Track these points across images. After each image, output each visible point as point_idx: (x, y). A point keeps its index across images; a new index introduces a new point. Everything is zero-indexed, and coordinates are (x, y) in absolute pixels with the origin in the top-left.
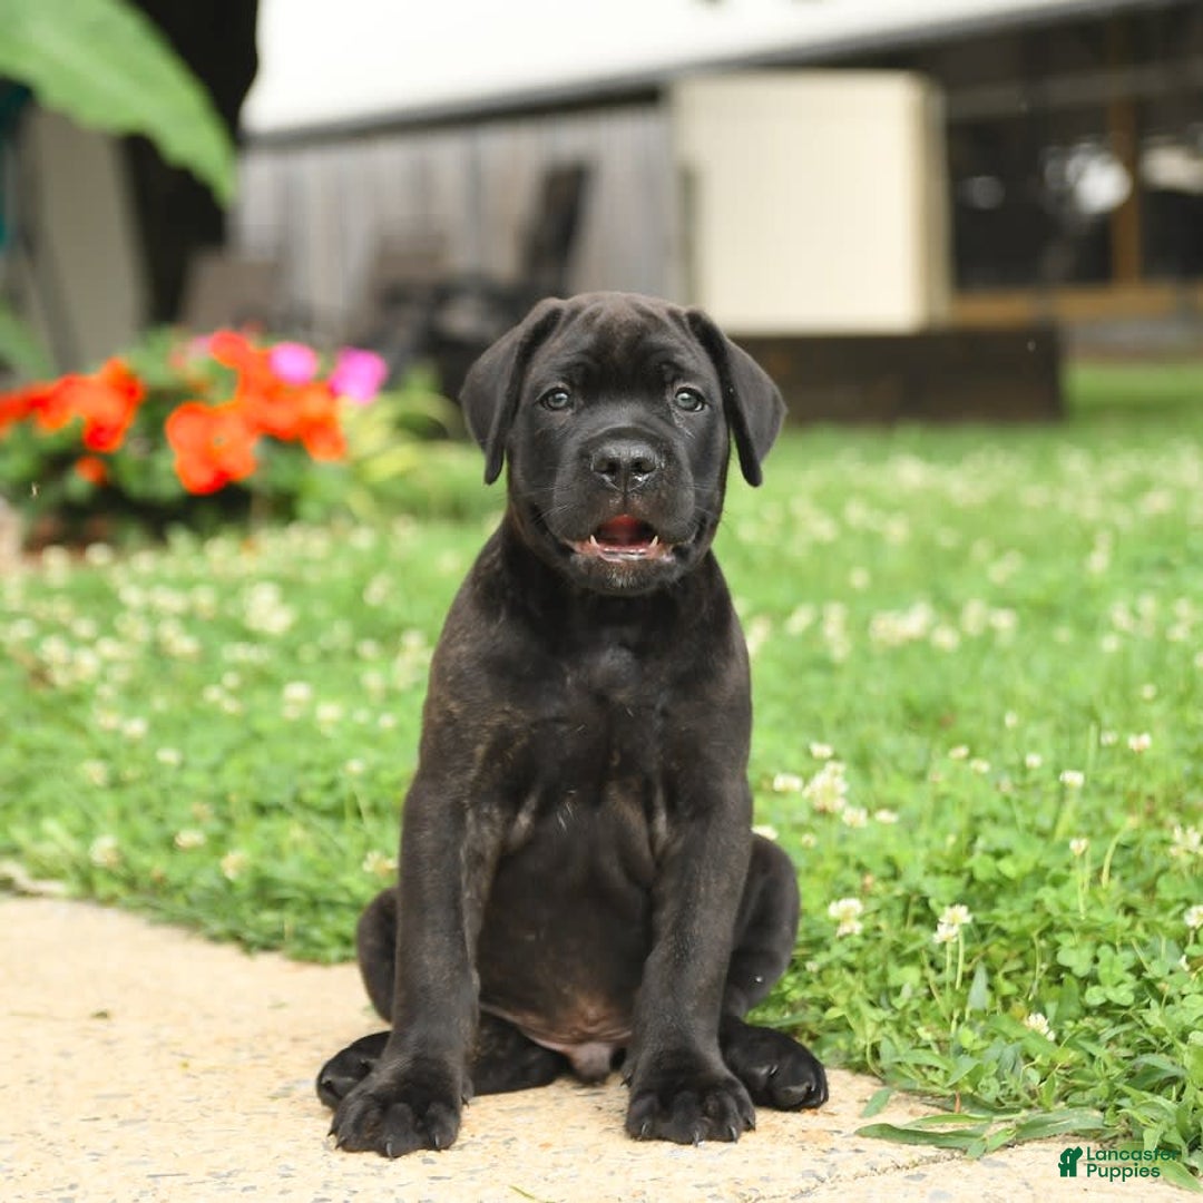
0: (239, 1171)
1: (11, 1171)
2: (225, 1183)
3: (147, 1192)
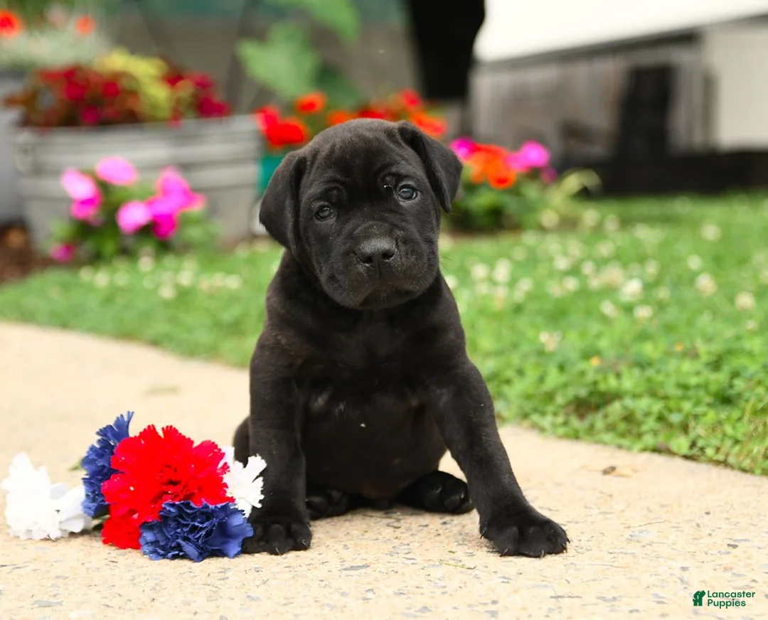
0: (621, 597)
1: (445, 587)
2: (613, 605)
3: (553, 610)
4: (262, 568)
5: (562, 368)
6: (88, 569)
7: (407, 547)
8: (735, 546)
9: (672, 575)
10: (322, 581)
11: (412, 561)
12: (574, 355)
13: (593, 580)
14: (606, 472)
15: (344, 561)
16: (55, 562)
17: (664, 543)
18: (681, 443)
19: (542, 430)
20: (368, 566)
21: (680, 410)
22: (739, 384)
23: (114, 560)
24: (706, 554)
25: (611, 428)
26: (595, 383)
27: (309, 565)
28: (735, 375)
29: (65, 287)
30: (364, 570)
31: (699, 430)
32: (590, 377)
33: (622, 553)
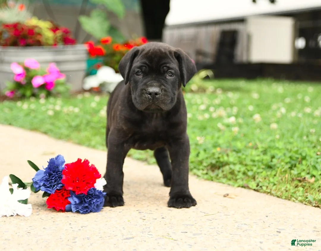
4: (90, 238)
5: (205, 150)
6: (18, 235)
7: (149, 229)
8: (280, 232)
9: (257, 245)
10: (115, 244)
11: (151, 236)
12: (210, 146)
13: (225, 247)
14: (225, 196)
15: (124, 235)
16: (5, 232)
17: (252, 230)
18: (253, 184)
19: (198, 176)
20: (133, 238)
21: (252, 170)
22: (275, 161)
23: (29, 232)
24: (269, 236)
25: (225, 176)
26: (219, 158)
27: (109, 236)
28: (273, 157)
29: (11, 109)
30: (132, 240)
31: (259, 179)
32: (217, 156)
33: (235, 234)
